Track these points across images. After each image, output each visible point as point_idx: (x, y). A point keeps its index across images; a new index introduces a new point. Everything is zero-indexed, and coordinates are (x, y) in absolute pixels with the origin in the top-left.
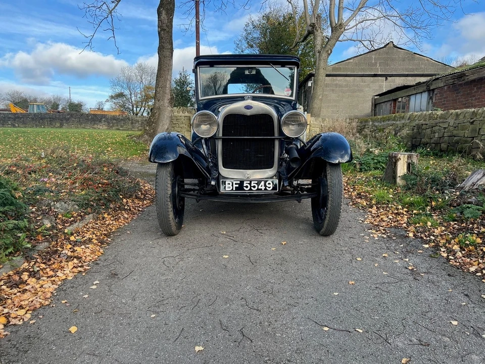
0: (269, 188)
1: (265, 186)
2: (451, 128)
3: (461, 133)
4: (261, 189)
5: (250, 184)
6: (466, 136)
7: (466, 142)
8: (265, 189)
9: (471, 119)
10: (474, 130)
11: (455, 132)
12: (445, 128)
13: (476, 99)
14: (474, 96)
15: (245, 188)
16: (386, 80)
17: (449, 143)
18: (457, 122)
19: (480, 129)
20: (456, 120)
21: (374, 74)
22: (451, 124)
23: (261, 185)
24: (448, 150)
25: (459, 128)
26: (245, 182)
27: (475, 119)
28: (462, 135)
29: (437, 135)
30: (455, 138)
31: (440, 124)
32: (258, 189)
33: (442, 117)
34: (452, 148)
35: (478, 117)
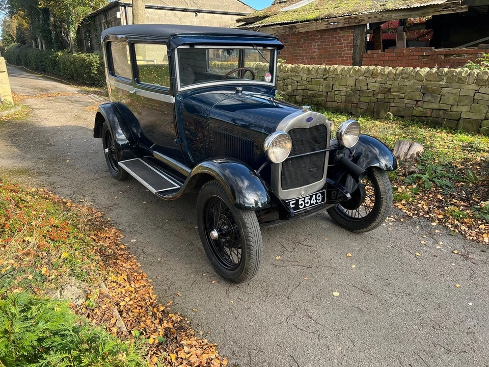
0: (319, 200)
1: (316, 199)
2: (305, 83)
3: (316, 88)
4: (313, 204)
5: (304, 201)
6: (321, 90)
7: (321, 96)
8: (316, 203)
9: (324, 75)
10: (327, 86)
11: (309, 86)
12: (297, 82)
13: (303, 50)
14: (301, 47)
15: (300, 206)
16: (196, 16)
17: (304, 96)
18: (310, 77)
19: (333, 85)
20: (308, 74)
21: (185, 9)
22: (304, 78)
23: (312, 200)
24: (303, 102)
25: (313, 83)
26: (300, 200)
27: (327, 76)
28: (317, 89)
29: (290, 87)
30: (310, 92)
31: (293, 78)
32: (311, 204)
33: (292, 70)
34: (308, 100)
35: (330, 74)
